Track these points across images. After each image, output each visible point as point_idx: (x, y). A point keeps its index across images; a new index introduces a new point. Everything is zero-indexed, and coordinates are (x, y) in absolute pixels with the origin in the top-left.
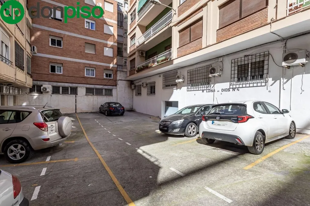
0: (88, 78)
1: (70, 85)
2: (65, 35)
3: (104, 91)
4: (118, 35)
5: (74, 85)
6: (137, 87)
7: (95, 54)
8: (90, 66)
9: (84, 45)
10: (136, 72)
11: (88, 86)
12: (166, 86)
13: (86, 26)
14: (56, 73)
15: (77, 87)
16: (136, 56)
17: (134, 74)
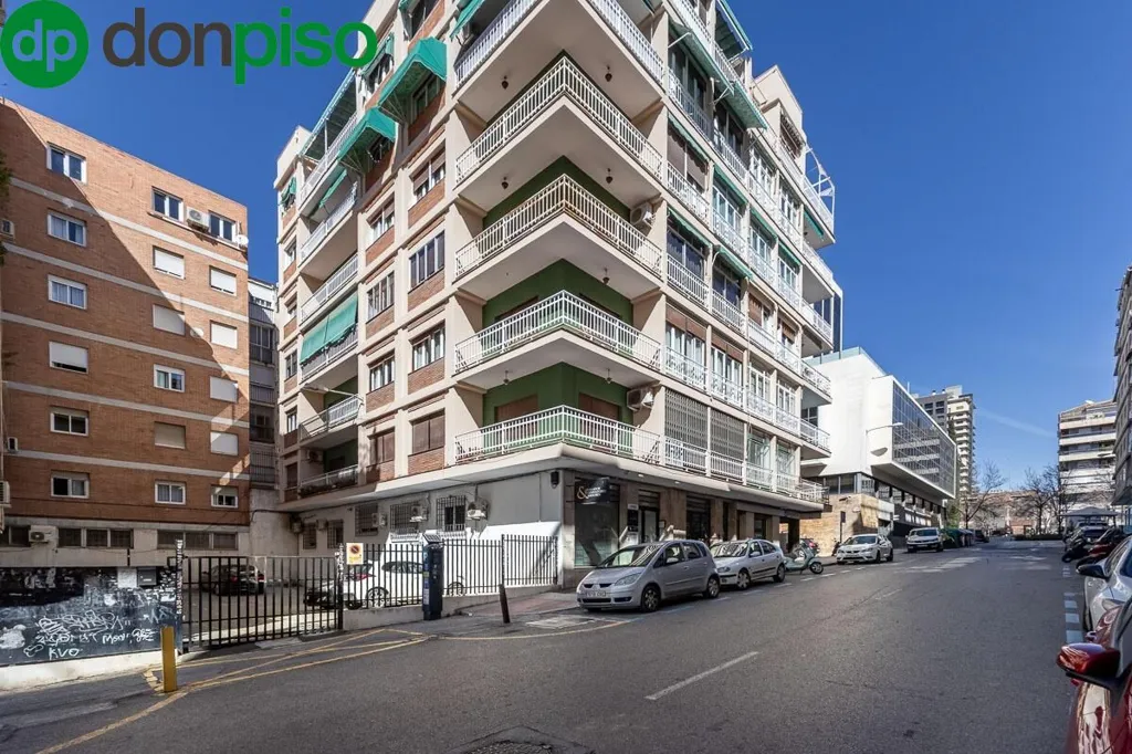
0: (165, 506)
1: (113, 525)
2: (96, 404)
3: (212, 538)
4: (253, 386)
5: (123, 525)
6: (307, 529)
7: (186, 449)
8: (169, 477)
9: (152, 427)
10: (299, 497)
11: (163, 526)
12: (364, 530)
13: (158, 383)
14: (71, 495)
15: (132, 530)
16: (298, 459)
17: (296, 499)
